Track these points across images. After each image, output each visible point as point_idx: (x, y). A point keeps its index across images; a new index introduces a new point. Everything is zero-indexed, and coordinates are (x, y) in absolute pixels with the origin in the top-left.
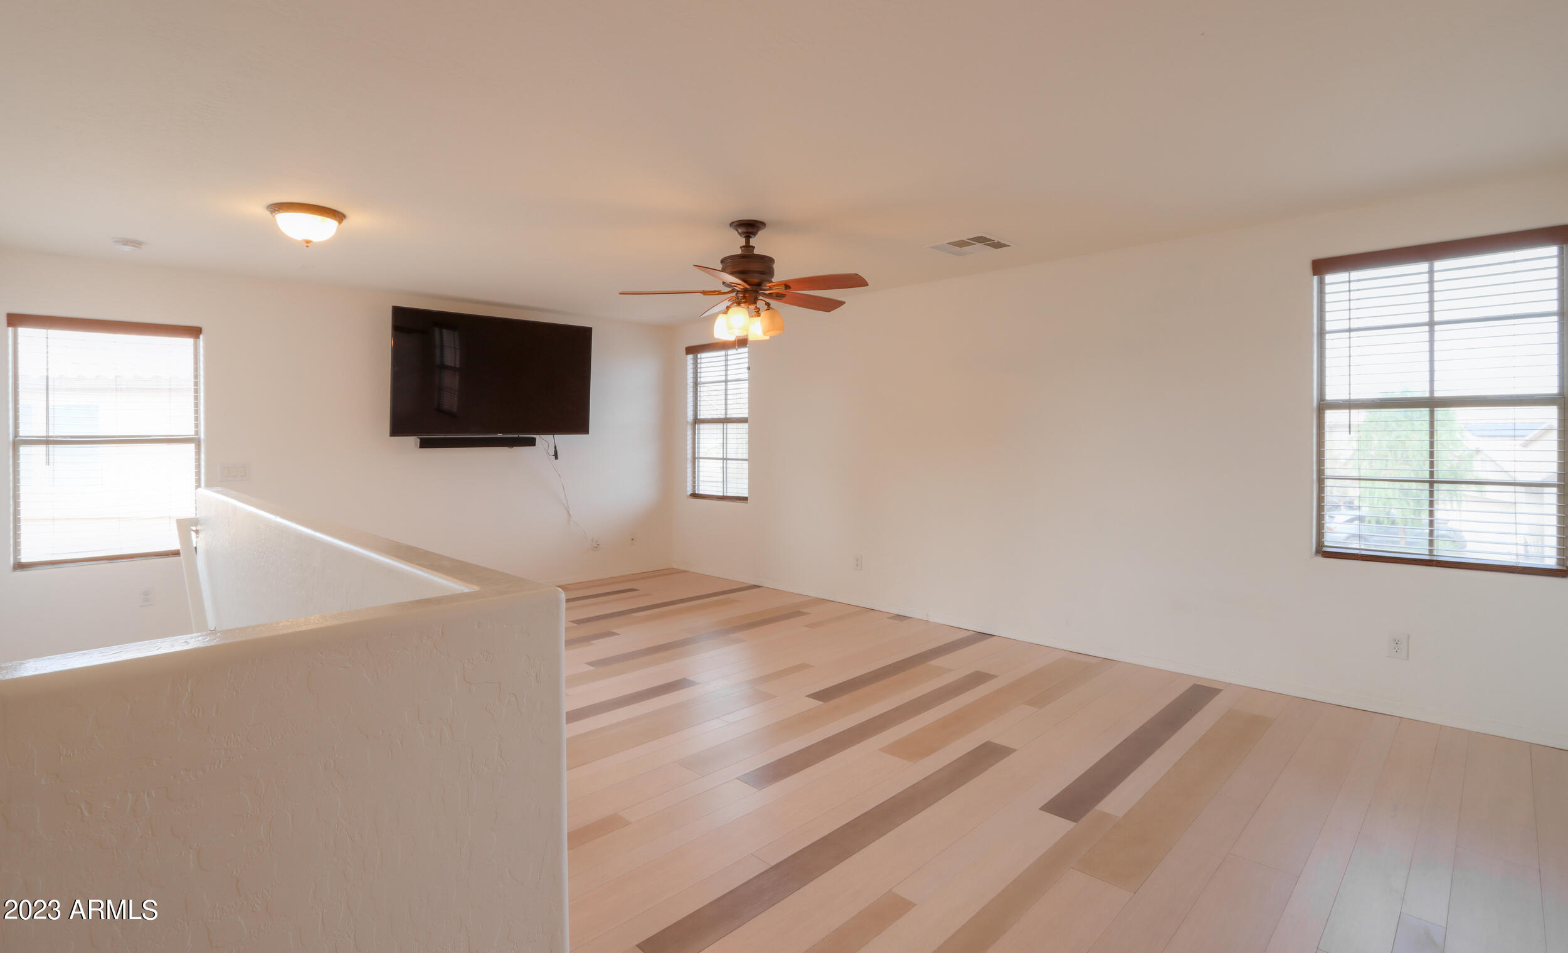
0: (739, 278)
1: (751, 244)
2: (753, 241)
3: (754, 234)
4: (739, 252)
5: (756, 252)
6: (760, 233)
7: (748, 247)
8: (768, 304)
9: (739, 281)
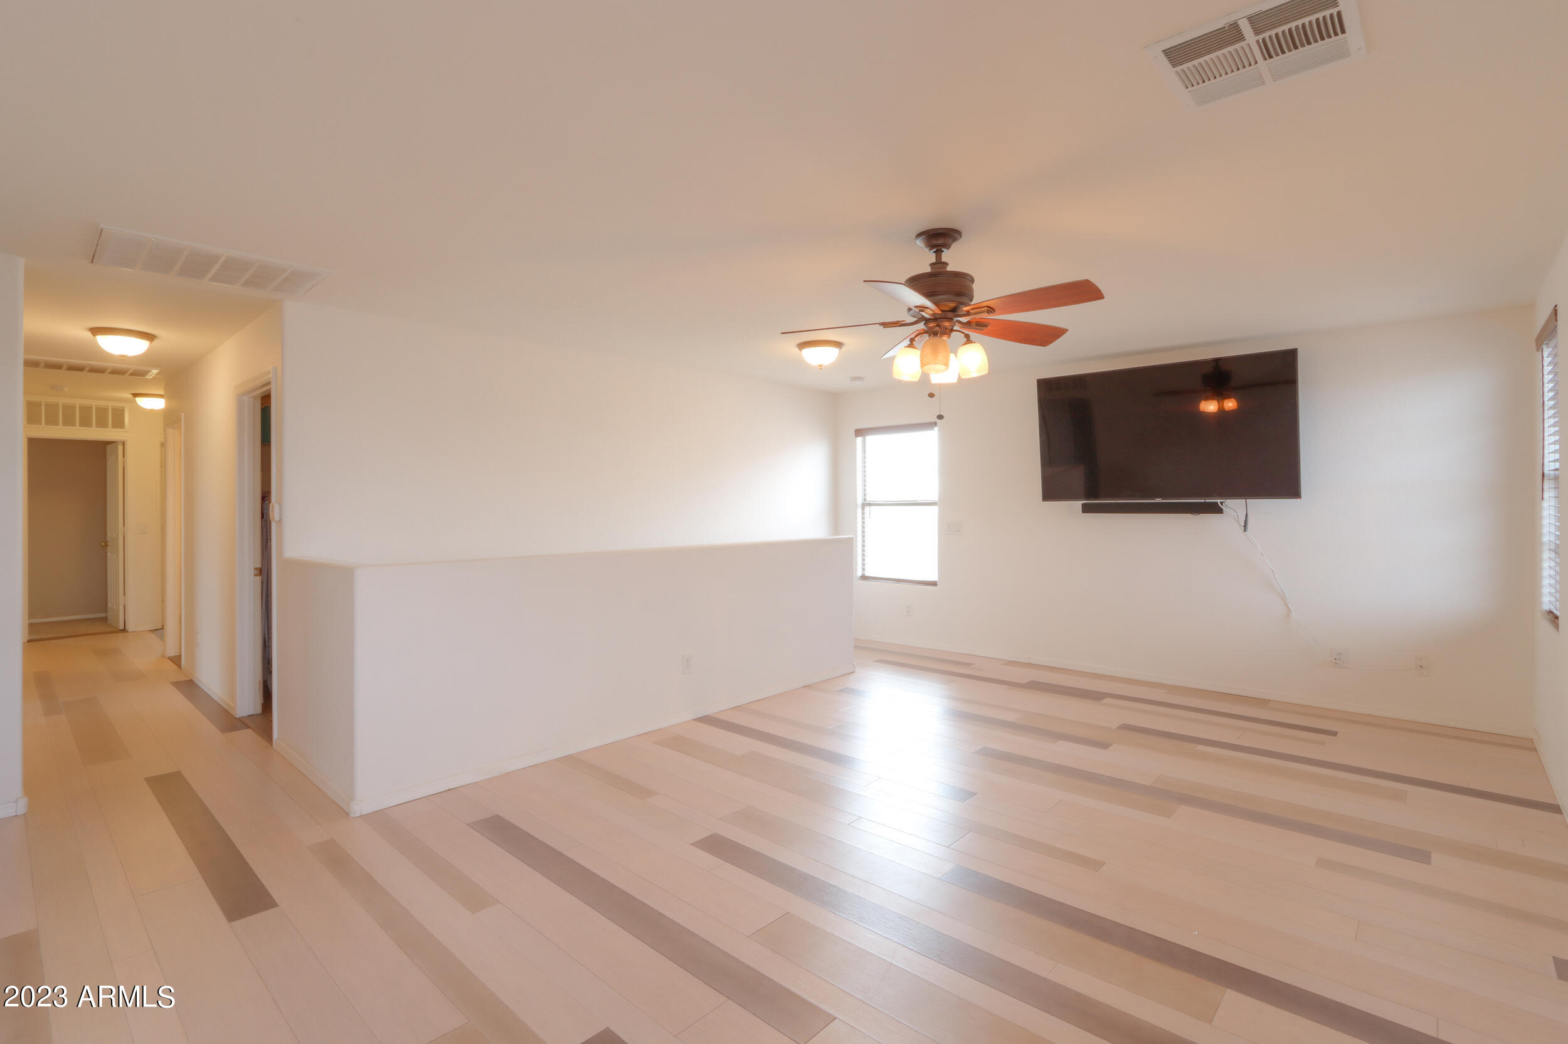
0: (931, 301)
1: (943, 260)
2: (946, 256)
3: (948, 246)
4: (928, 270)
5: (949, 269)
6: (954, 246)
7: (939, 264)
8: (967, 336)
9: (927, 302)
